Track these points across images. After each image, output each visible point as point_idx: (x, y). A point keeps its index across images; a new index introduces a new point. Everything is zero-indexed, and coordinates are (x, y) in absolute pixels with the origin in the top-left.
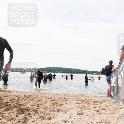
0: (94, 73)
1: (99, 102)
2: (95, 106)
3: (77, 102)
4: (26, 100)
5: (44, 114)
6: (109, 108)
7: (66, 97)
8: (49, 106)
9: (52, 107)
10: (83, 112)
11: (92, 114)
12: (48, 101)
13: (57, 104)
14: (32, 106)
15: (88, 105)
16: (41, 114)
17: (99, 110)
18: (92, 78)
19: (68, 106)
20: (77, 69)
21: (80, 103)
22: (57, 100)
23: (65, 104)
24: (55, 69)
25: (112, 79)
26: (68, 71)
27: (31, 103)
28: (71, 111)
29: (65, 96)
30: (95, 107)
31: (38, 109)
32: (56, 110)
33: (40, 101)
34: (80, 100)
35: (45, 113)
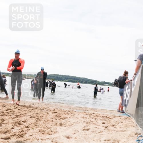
0: (105, 84)
1: (108, 117)
2: (104, 121)
3: (84, 116)
4: (25, 111)
5: (44, 128)
6: (119, 124)
7: (71, 110)
8: (50, 119)
9: (54, 120)
10: (89, 127)
11: (99, 130)
12: (50, 113)
13: (60, 117)
14: (31, 117)
15: (96, 120)
16: (40, 128)
17: (108, 126)
18: (103, 89)
19: (72, 120)
20: (86, 79)
21: (86, 117)
22: (60, 112)
23: (70, 117)
24: (61, 77)
25: (125, 92)
26: (75, 80)
27: (29, 115)
28: (75, 126)
29: (70, 108)
30: (103, 123)
31: (38, 122)
32: (58, 124)
33: (40, 112)
34: (87, 114)
35: (46, 127)
